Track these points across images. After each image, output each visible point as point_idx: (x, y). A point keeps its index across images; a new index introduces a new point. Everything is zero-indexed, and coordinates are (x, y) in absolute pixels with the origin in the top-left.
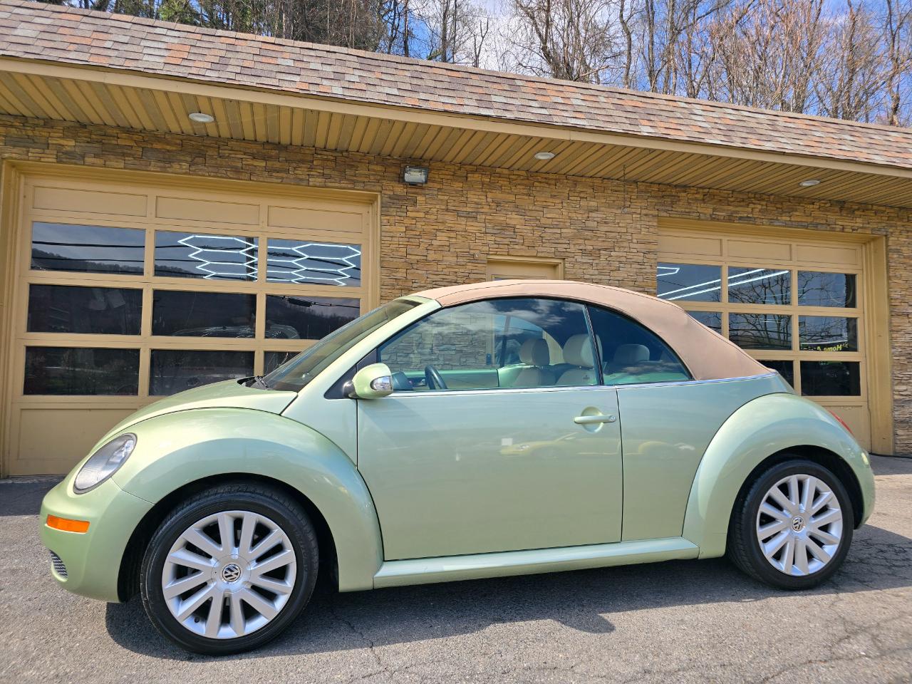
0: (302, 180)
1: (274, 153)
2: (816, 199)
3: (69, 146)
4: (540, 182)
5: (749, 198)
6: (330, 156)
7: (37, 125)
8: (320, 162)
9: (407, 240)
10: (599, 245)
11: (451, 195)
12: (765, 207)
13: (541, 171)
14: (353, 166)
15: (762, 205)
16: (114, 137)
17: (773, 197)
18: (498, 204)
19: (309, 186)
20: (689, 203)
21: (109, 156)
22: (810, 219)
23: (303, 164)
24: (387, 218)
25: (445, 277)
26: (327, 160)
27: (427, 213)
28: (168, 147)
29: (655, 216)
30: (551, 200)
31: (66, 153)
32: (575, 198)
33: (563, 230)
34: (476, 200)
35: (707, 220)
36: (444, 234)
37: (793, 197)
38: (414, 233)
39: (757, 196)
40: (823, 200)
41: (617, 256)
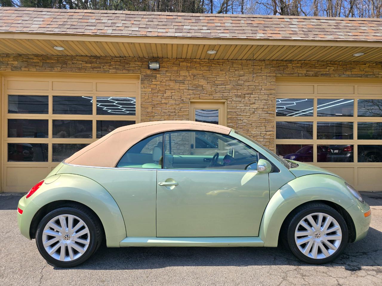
0: (106, 71)
1: (94, 60)
2: (367, 62)
3: (16, 64)
4: (215, 64)
5: (327, 64)
6: (118, 59)
7: (4, 57)
8: (114, 63)
9: (152, 94)
10: (245, 92)
11: (172, 73)
12: (337, 68)
13: (215, 59)
14: (128, 63)
15: (335, 67)
16: (32, 59)
17: (341, 62)
18: (194, 76)
19: (109, 73)
20: (293, 69)
21: (31, 67)
22: (363, 73)
23: (107, 64)
24: (143, 85)
25: (169, 110)
26: (117, 61)
27: (161, 82)
28: (52, 61)
29: (275, 76)
30: (220, 72)
31: (15, 67)
32: (232, 70)
33: (226, 86)
34: (184, 74)
35: (303, 76)
36: (169, 91)
37: (353, 62)
38: (155, 91)
39: (331, 62)
40: (371, 62)
41: (253, 97)
